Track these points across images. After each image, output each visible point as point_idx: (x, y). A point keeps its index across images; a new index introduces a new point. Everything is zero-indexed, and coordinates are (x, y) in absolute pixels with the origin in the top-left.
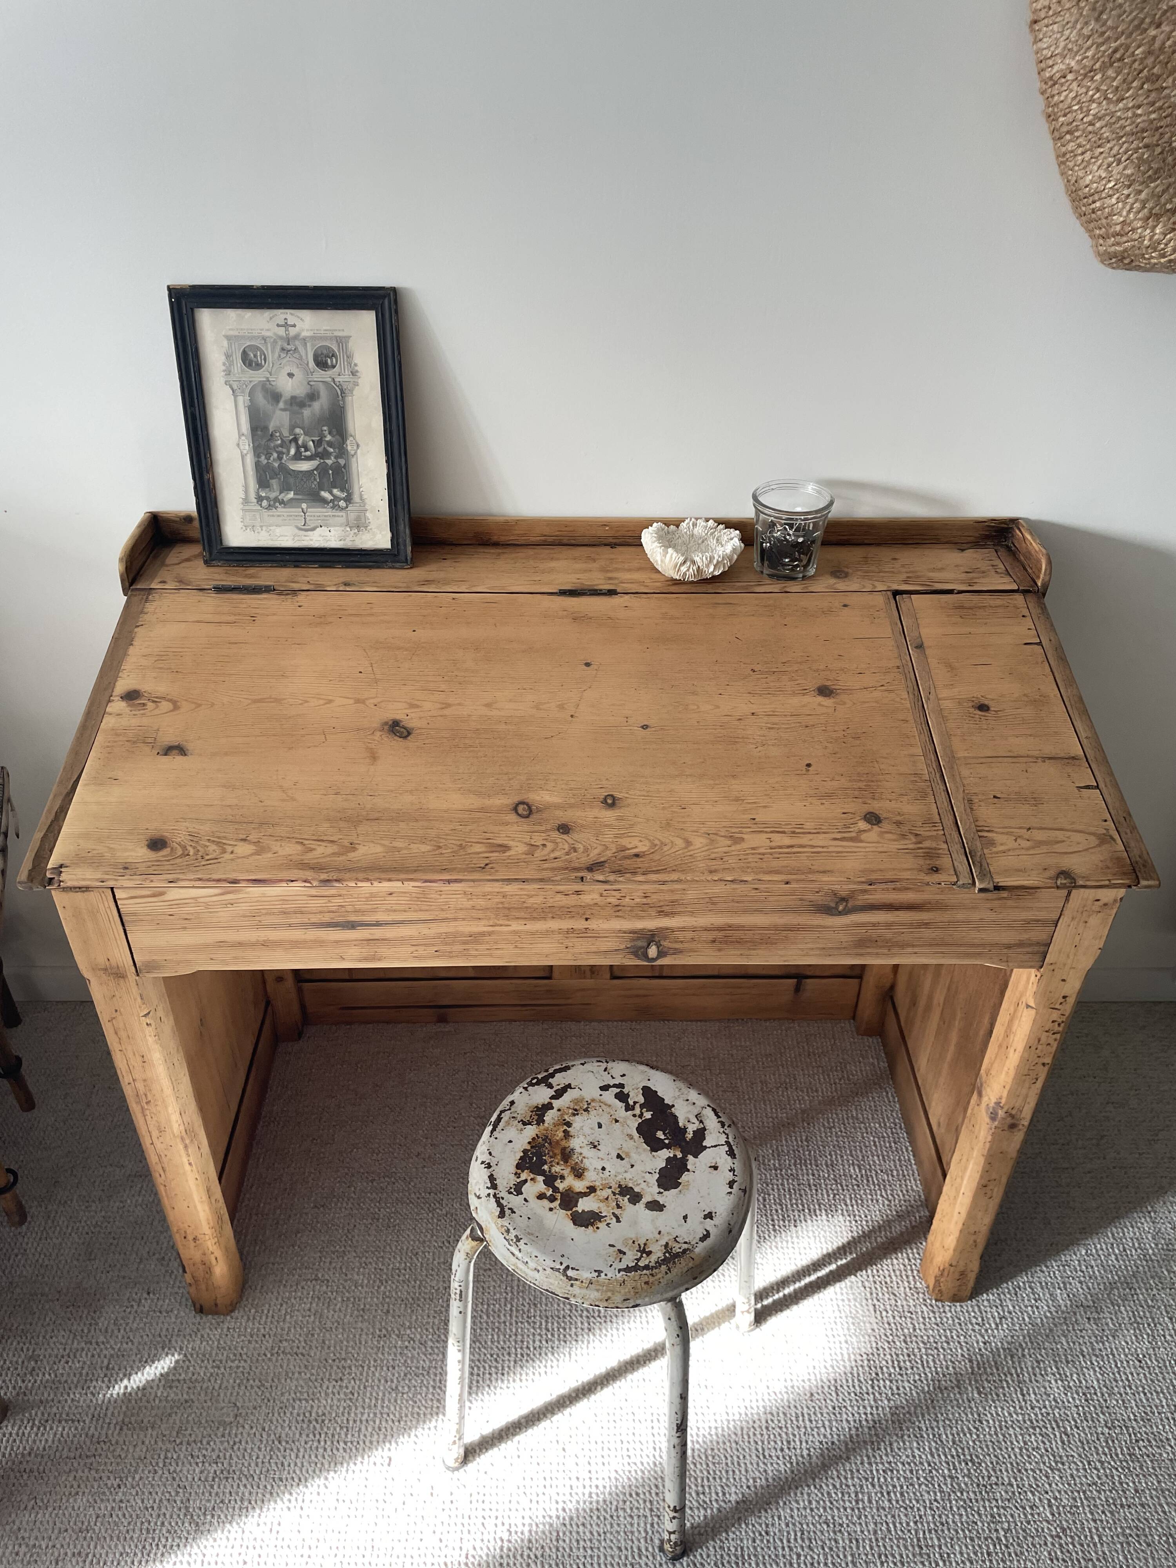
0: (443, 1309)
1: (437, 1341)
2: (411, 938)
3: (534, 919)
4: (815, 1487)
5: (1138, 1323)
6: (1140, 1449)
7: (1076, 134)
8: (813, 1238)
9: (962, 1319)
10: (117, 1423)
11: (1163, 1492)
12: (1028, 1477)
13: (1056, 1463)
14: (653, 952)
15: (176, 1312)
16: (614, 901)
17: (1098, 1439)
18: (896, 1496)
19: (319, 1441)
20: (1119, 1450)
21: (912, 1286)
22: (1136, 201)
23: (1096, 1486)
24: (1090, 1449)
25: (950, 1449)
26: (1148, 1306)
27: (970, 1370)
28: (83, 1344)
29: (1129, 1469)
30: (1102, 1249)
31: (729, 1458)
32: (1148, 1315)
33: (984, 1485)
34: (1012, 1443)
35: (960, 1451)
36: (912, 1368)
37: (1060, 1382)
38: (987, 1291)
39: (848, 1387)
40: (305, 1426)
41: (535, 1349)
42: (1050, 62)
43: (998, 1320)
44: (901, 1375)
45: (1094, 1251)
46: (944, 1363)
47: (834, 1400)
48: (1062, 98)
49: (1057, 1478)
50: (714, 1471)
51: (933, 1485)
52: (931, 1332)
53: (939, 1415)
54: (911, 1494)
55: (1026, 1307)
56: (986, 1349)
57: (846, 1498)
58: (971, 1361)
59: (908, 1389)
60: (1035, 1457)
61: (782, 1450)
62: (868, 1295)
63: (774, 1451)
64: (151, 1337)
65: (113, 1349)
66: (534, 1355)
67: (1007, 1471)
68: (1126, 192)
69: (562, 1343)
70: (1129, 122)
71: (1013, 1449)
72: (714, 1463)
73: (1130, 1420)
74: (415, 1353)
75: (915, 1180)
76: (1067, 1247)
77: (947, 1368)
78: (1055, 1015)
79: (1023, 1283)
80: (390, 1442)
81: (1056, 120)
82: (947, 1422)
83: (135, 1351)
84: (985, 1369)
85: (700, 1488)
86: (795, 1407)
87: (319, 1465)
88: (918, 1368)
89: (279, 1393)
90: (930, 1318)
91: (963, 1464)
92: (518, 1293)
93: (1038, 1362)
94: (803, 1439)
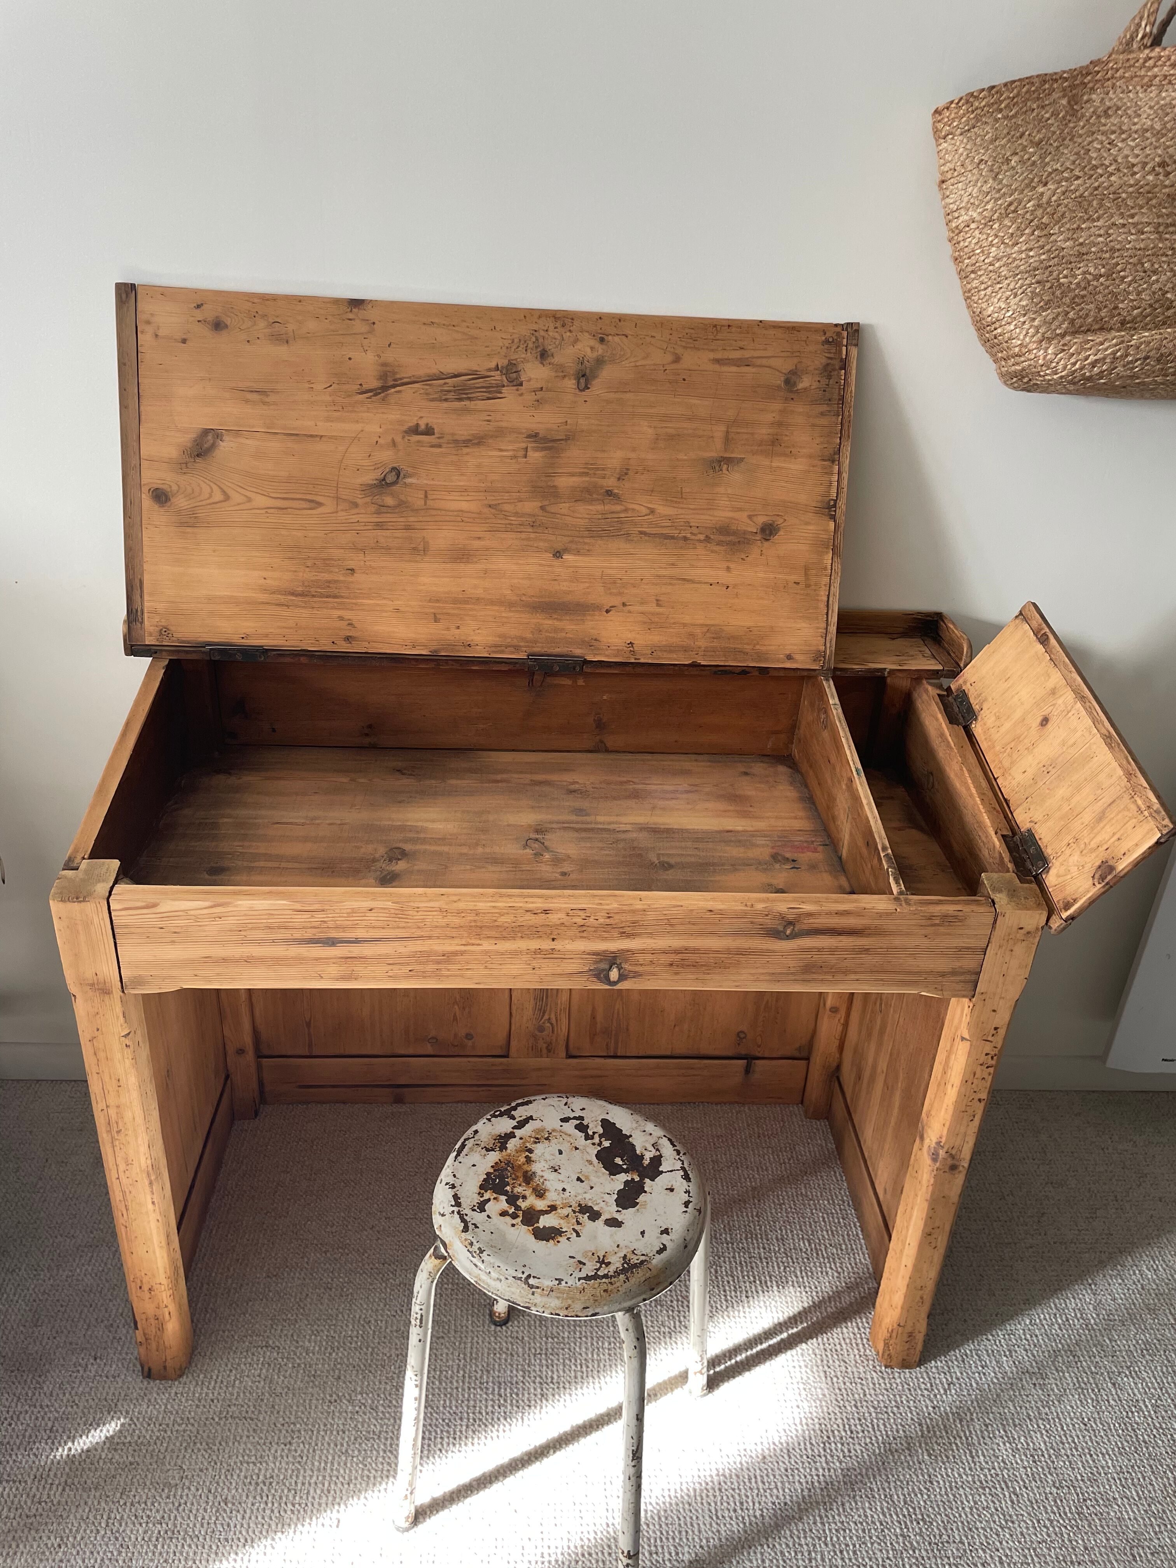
0: (395, 1376)
1: (389, 1407)
2: (387, 956)
3: (504, 938)
4: (769, 1547)
5: (1082, 1389)
6: (1088, 1508)
7: (979, 273)
8: (764, 1308)
9: (912, 1384)
10: (60, 1484)
11: (1112, 1549)
12: (978, 1535)
13: (1006, 1521)
14: (614, 974)
15: (123, 1377)
16: (579, 921)
17: (1046, 1499)
18: (849, 1554)
19: (266, 1503)
20: (1067, 1509)
21: (862, 1353)
22: (1031, 327)
23: (1046, 1543)
24: (1039, 1508)
25: (901, 1509)
26: (1092, 1373)
27: (920, 1433)
28: (27, 1407)
29: (1078, 1527)
30: (1045, 1319)
31: (682, 1519)
32: (1092, 1381)
33: (935, 1544)
34: (962, 1503)
35: (911, 1510)
36: (863, 1432)
37: (1008, 1445)
38: (935, 1358)
39: (800, 1450)
40: (252, 1488)
41: (487, 1413)
42: (956, 215)
43: (946, 1386)
44: (853, 1438)
45: (1038, 1321)
46: (894, 1426)
47: (787, 1462)
48: (966, 244)
49: (1008, 1536)
50: (667, 1532)
51: (885, 1543)
52: (881, 1397)
53: (890, 1476)
54: (864, 1553)
55: (974, 1373)
56: (936, 1414)
57: (799, 1556)
58: (920, 1425)
59: (859, 1452)
60: (985, 1516)
61: (735, 1511)
62: (819, 1362)
63: (727, 1512)
64: (97, 1401)
65: (58, 1412)
66: (487, 1419)
67: (958, 1529)
68: (1022, 319)
69: (515, 1408)
70: (1023, 262)
71: (963, 1508)
72: (667, 1524)
73: (1077, 1481)
74: (366, 1417)
75: (863, 1254)
76: (1012, 1318)
77: (898, 1431)
78: (988, 1048)
79: (971, 1351)
80: (339, 1504)
81: (962, 262)
82: (899, 1483)
83: (80, 1414)
84: (935, 1432)
85: (653, 1548)
86: (748, 1469)
87: (266, 1527)
88: (869, 1432)
89: (226, 1456)
90: (880, 1384)
91: (915, 1523)
92: (471, 1360)
93: (986, 1426)
94: (757, 1500)
